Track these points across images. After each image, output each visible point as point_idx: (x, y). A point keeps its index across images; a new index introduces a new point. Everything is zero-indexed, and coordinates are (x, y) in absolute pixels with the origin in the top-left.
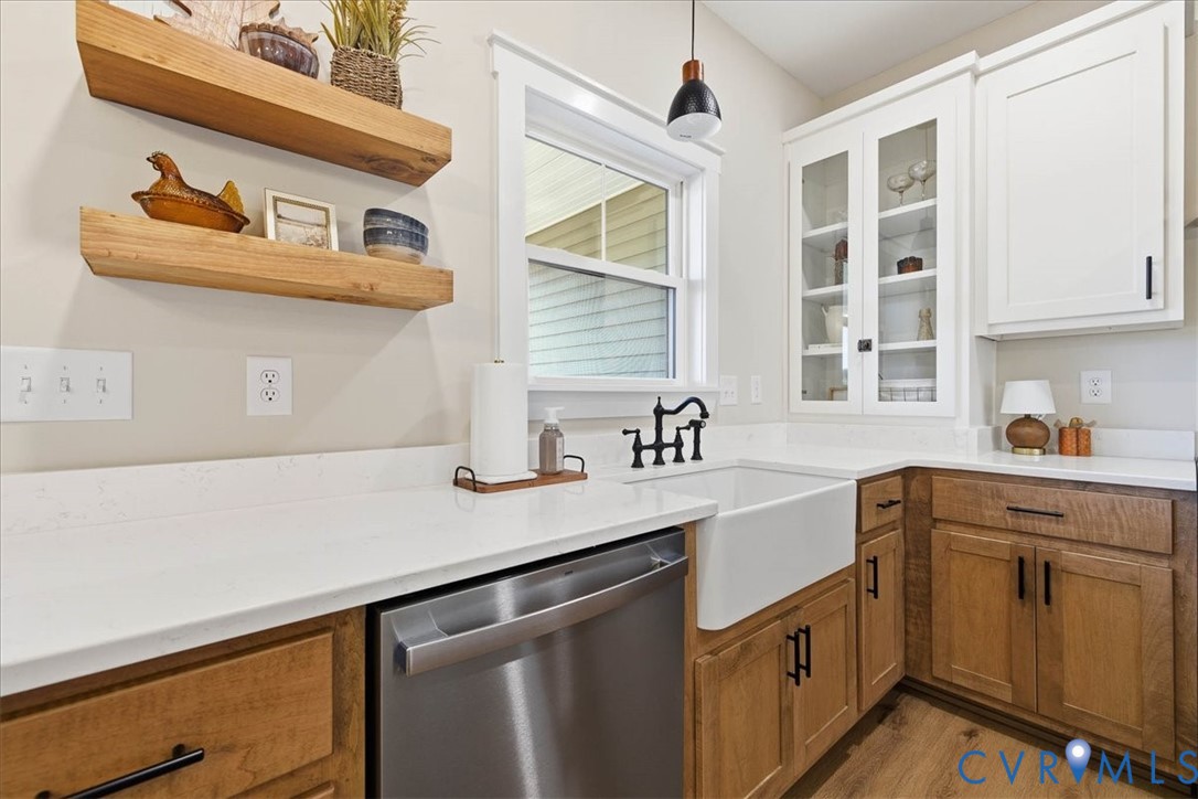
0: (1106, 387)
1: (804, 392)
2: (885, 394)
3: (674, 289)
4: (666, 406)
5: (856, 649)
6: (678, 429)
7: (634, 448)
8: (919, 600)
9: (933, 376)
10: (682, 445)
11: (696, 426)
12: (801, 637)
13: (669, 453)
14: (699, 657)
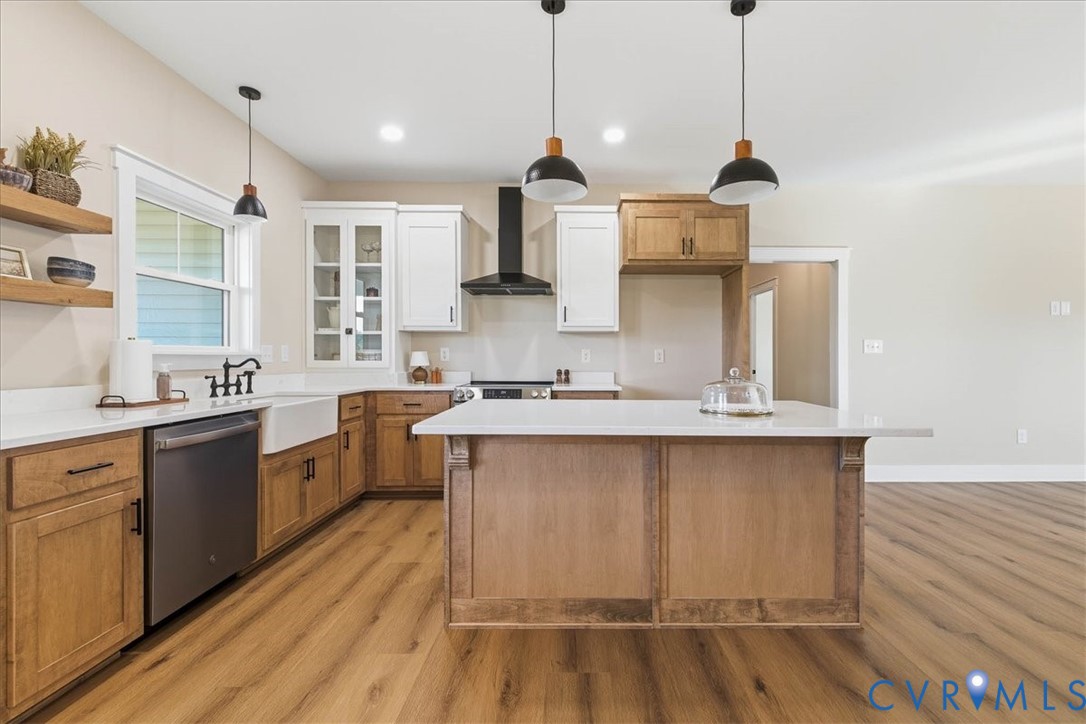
0: (448, 354)
1: (315, 355)
2: (359, 357)
3: (229, 292)
4: (231, 363)
5: (339, 473)
6: (238, 376)
7: (212, 386)
8: (370, 453)
9: (380, 348)
10: (241, 385)
11: (249, 374)
12: (310, 462)
13: (233, 390)
14: (263, 466)
